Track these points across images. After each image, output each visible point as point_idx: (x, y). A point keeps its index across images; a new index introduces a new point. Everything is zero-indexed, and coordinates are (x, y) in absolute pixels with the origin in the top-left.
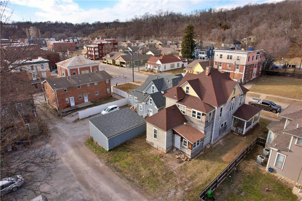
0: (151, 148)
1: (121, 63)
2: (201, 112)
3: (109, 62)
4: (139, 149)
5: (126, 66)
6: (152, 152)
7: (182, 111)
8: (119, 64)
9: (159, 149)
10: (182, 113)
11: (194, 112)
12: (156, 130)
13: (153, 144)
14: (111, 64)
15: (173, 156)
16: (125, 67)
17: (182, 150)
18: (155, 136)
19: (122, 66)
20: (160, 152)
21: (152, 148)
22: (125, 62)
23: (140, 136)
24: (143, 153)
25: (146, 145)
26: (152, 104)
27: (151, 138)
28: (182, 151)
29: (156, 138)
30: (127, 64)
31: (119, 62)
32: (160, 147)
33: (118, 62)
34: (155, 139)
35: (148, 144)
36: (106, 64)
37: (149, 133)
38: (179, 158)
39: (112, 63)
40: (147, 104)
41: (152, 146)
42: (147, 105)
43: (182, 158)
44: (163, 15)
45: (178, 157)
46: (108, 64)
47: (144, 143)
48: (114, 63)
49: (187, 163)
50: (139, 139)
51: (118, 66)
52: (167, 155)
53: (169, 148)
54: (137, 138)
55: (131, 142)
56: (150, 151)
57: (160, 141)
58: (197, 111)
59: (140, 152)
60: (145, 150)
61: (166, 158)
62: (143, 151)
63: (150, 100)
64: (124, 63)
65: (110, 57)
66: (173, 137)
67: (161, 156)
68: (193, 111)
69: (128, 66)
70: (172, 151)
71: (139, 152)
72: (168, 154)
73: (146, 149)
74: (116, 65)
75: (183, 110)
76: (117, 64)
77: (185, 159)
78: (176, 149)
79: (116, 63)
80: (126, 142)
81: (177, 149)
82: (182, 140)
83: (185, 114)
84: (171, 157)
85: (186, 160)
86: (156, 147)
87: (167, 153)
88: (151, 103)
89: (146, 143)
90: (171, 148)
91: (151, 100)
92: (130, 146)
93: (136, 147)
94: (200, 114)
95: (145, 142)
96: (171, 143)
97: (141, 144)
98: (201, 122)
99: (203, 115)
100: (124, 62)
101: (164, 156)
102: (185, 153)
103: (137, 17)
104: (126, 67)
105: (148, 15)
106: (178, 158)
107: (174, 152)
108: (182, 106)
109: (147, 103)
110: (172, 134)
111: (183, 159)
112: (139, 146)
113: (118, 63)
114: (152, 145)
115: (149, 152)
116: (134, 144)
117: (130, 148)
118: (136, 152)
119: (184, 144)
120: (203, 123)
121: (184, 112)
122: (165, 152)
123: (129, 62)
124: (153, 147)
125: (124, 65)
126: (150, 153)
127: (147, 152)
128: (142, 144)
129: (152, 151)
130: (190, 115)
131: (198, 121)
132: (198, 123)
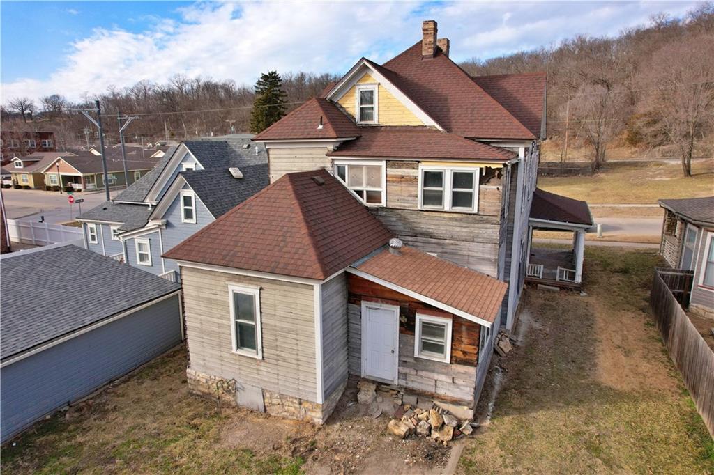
0: (227, 417)
1: (67, 179)
2: (474, 169)
3: (21, 184)
4: (151, 436)
5: (85, 187)
6: (235, 437)
7: (360, 193)
8: (59, 183)
9: (274, 411)
10: (364, 201)
11: (433, 178)
12: (250, 299)
13: (231, 388)
14: (28, 188)
15: (368, 430)
16: (79, 191)
17: (411, 385)
18: (245, 337)
19: (70, 190)
20: (288, 428)
21: (229, 412)
22: (80, 174)
23: (150, 367)
24: (181, 456)
25: (189, 405)
26: (193, 221)
27: (221, 358)
28: (411, 392)
29: (253, 346)
30: (87, 180)
31: (57, 179)
32: (282, 397)
33: (53, 178)
34: (246, 352)
35: (205, 398)
36: (12, 190)
37: (203, 332)
38: (412, 434)
39: (32, 185)
40: (168, 225)
41: (229, 405)
42: (169, 230)
43: (430, 429)
44: (188, 87)
45: (402, 430)
46: (18, 187)
47: (178, 395)
48: (40, 183)
49: (474, 450)
50: (148, 383)
51: (56, 189)
52: (335, 433)
53: (334, 390)
54: (132, 377)
55: (89, 407)
56: (223, 434)
57: (278, 358)
58: (448, 170)
59: (159, 459)
60: (192, 434)
61: (336, 451)
62: (175, 448)
63: (186, 204)
64: (76, 179)
65: (25, 166)
66: (348, 321)
67: (305, 449)
68: (427, 174)
69: (90, 186)
70: (356, 400)
71: (152, 455)
72: (337, 426)
73: (195, 427)
74: (49, 189)
75: (369, 184)
76: (52, 185)
77: (449, 430)
78: (373, 387)
79: (48, 183)
80: (58, 414)
81: (380, 386)
82: (407, 327)
83: (383, 204)
84: (359, 437)
85: (457, 434)
86: (258, 401)
87: (330, 419)
88: (188, 214)
89: (190, 394)
90: (342, 387)
91: (187, 201)
92: (85, 431)
93: (126, 427)
94: (469, 176)
95: (184, 390)
96: (342, 356)
97: (161, 407)
98: (479, 218)
99: (486, 177)
100: (75, 177)
101: (321, 445)
102: (432, 396)
103: (116, 91)
104: (83, 190)
105: (148, 87)
106: (405, 438)
107: (366, 405)
108: (360, 167)
109: (171, 220)
110: (345, 301)
111: (435, 435)
112: (150, 419)
113: (55, 182)
114: (227, 398)
115: (217, 441)
116: (111, 416)
117: (81, 444)
118: (127, 462)
119: (426, 346)
120: (487, 222)
121: (373, 197)
122: (318, 418)
123: (92, 176)
124: (237, 408)
125: (77, 186)
126: (225, 445)
127: (202, 443)
128: (169, 404)
129: (239, 434)
130: (410, 199)
131: (461, 220)
132: (458, 229)
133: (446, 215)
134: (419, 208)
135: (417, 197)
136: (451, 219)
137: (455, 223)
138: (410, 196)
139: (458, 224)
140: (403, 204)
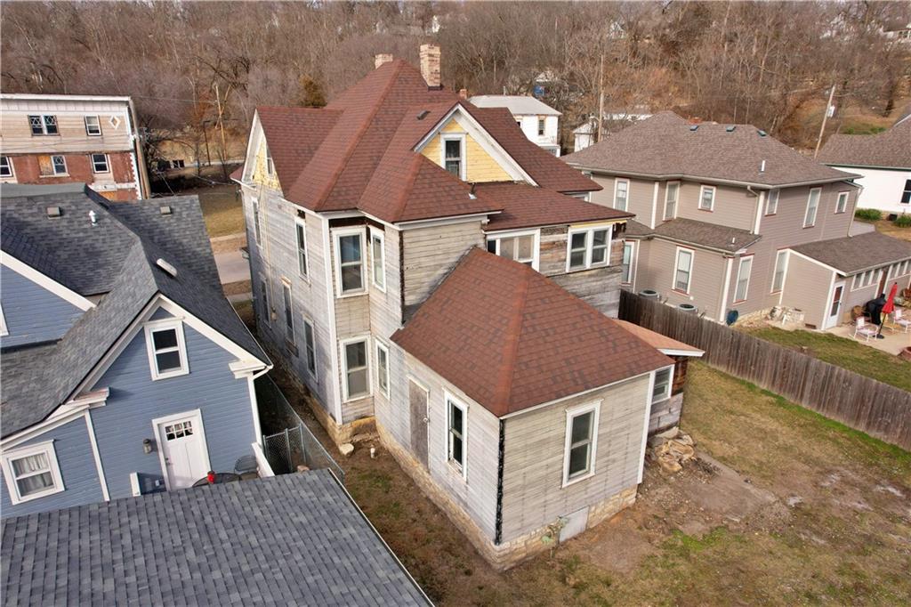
2: (608, 225)
11: (579, 240)
26: (182, 370)
34: (577, 477)
37: (525, 486)
40: (113, 395)
58: (592, 229)
63: (160, 346)
68: (574, 237)
75: (521, 257)
94: (605, 233)
99: (617, 232)
102: (656, 432)
108: (512, 239)
109: (119, 383)
122: (632, 499)
124: (560, 547)
130: (560, 264)
131: (596, 275)
132: (594, 284)
133: (587, 273)
134: (567, 271)
135: (565, 260)
136: (590, 276)
137: (592, 279)
138: (559, 261)
139: (595, 279)
140: (553, 271)
